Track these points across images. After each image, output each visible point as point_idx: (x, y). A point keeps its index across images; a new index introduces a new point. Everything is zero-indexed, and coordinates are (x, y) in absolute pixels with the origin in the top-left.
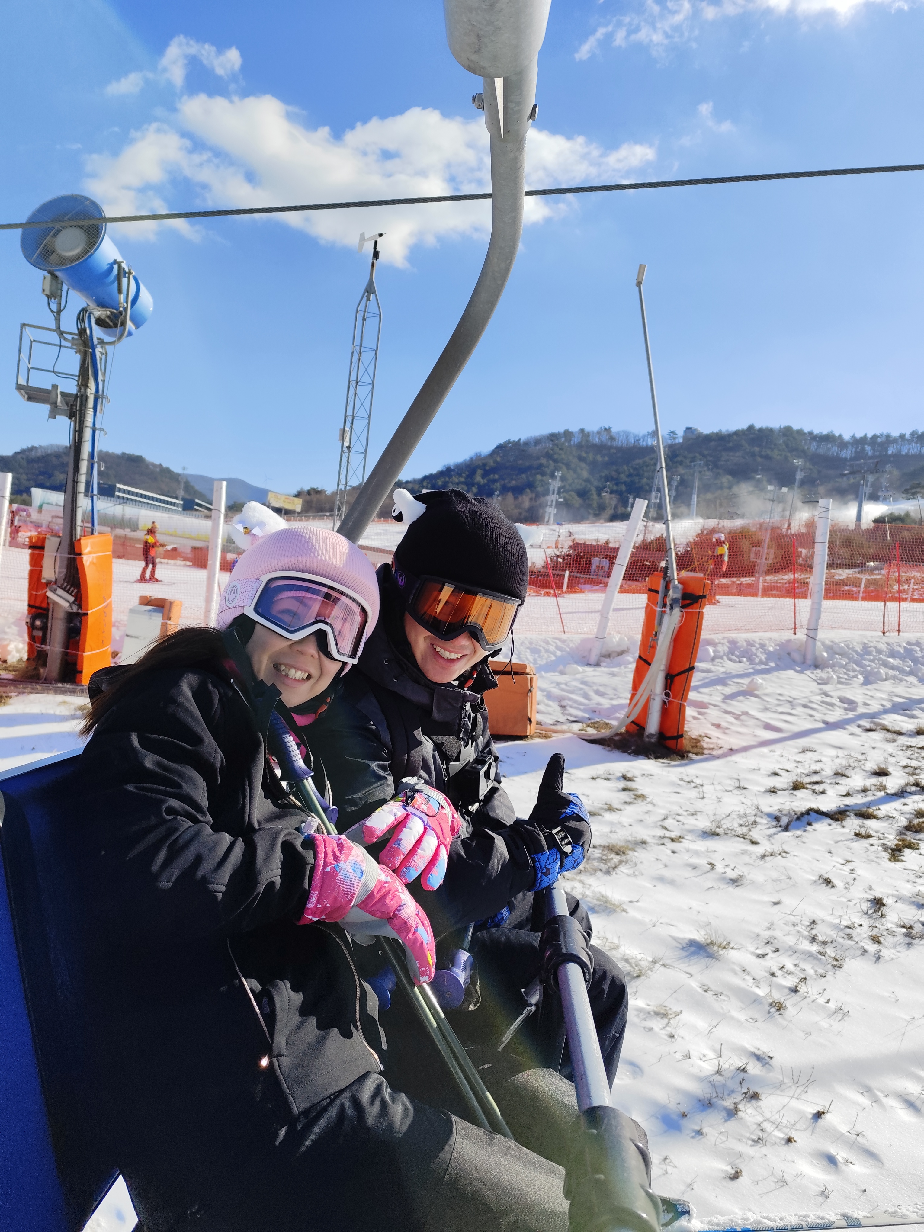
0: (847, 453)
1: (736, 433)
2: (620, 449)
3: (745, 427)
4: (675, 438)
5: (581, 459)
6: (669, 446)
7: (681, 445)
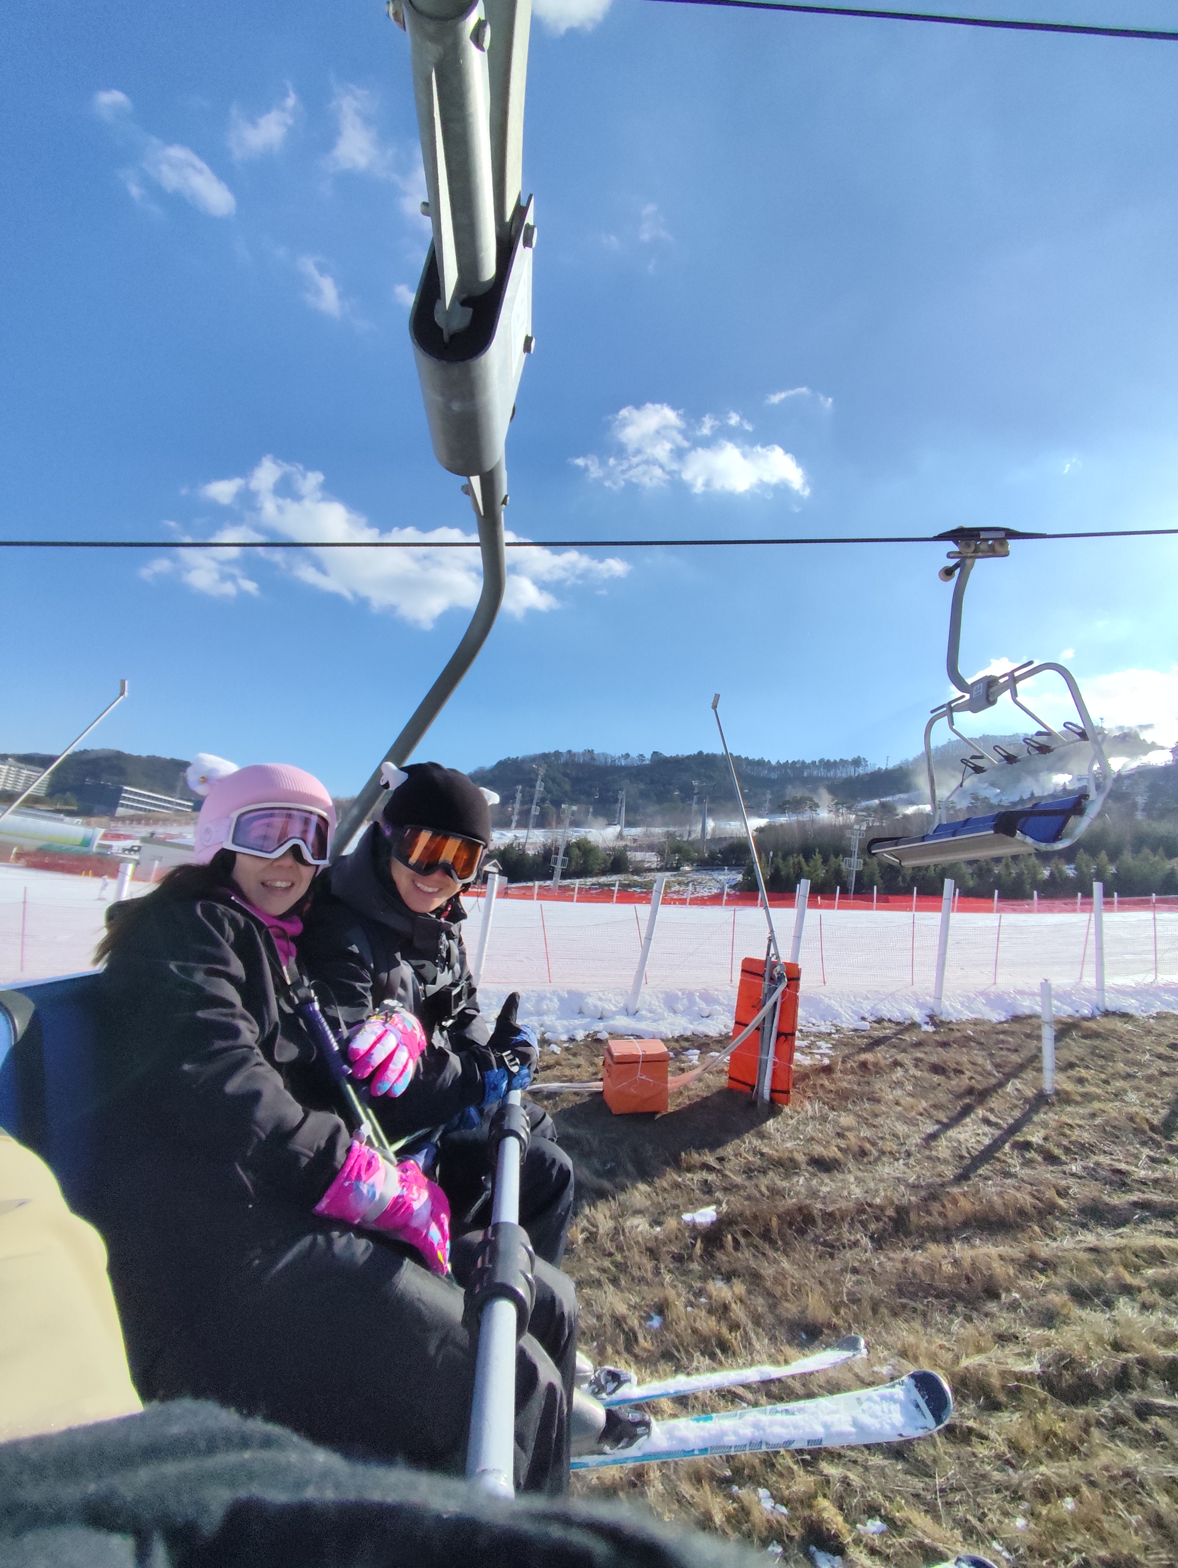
0: (774, 776)
1: (688, 757)
2: (597, 767)
3: (696, 753)
4: (643, 760)
5: (566, 775)
6: (638, 767)
7: (646, 766)
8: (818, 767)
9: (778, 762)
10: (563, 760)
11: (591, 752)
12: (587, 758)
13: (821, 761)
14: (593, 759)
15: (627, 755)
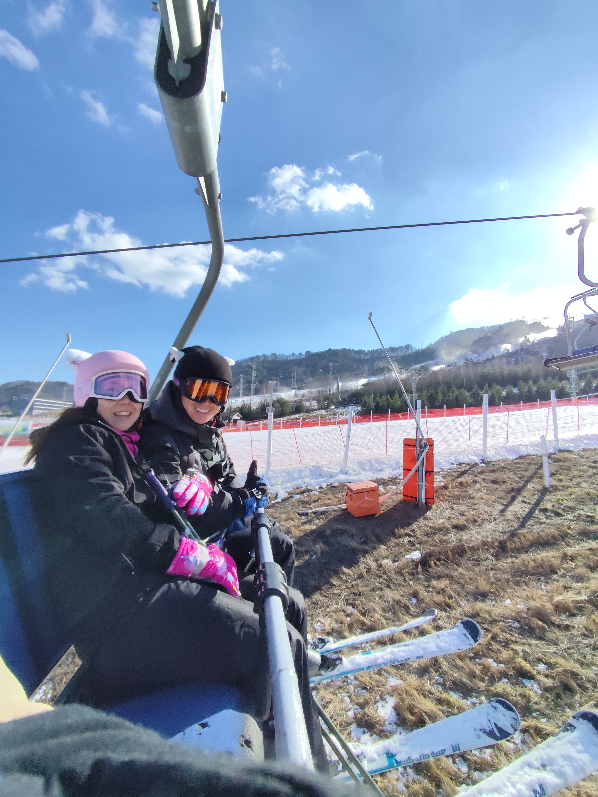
0: (367, 358)
1: (324, 352)
2: (279, 362)
3: (328, 349)
4: (301, 356)
5: (264, 367)
6: (299, 359)
7: (303, 358)
8: (389, 351)
9: (369, 350)
10: (261, 359)
11: (275, 354)
12: (274, 358)
13: (390, 348)
14: (276, 358)
15: (293, 354)
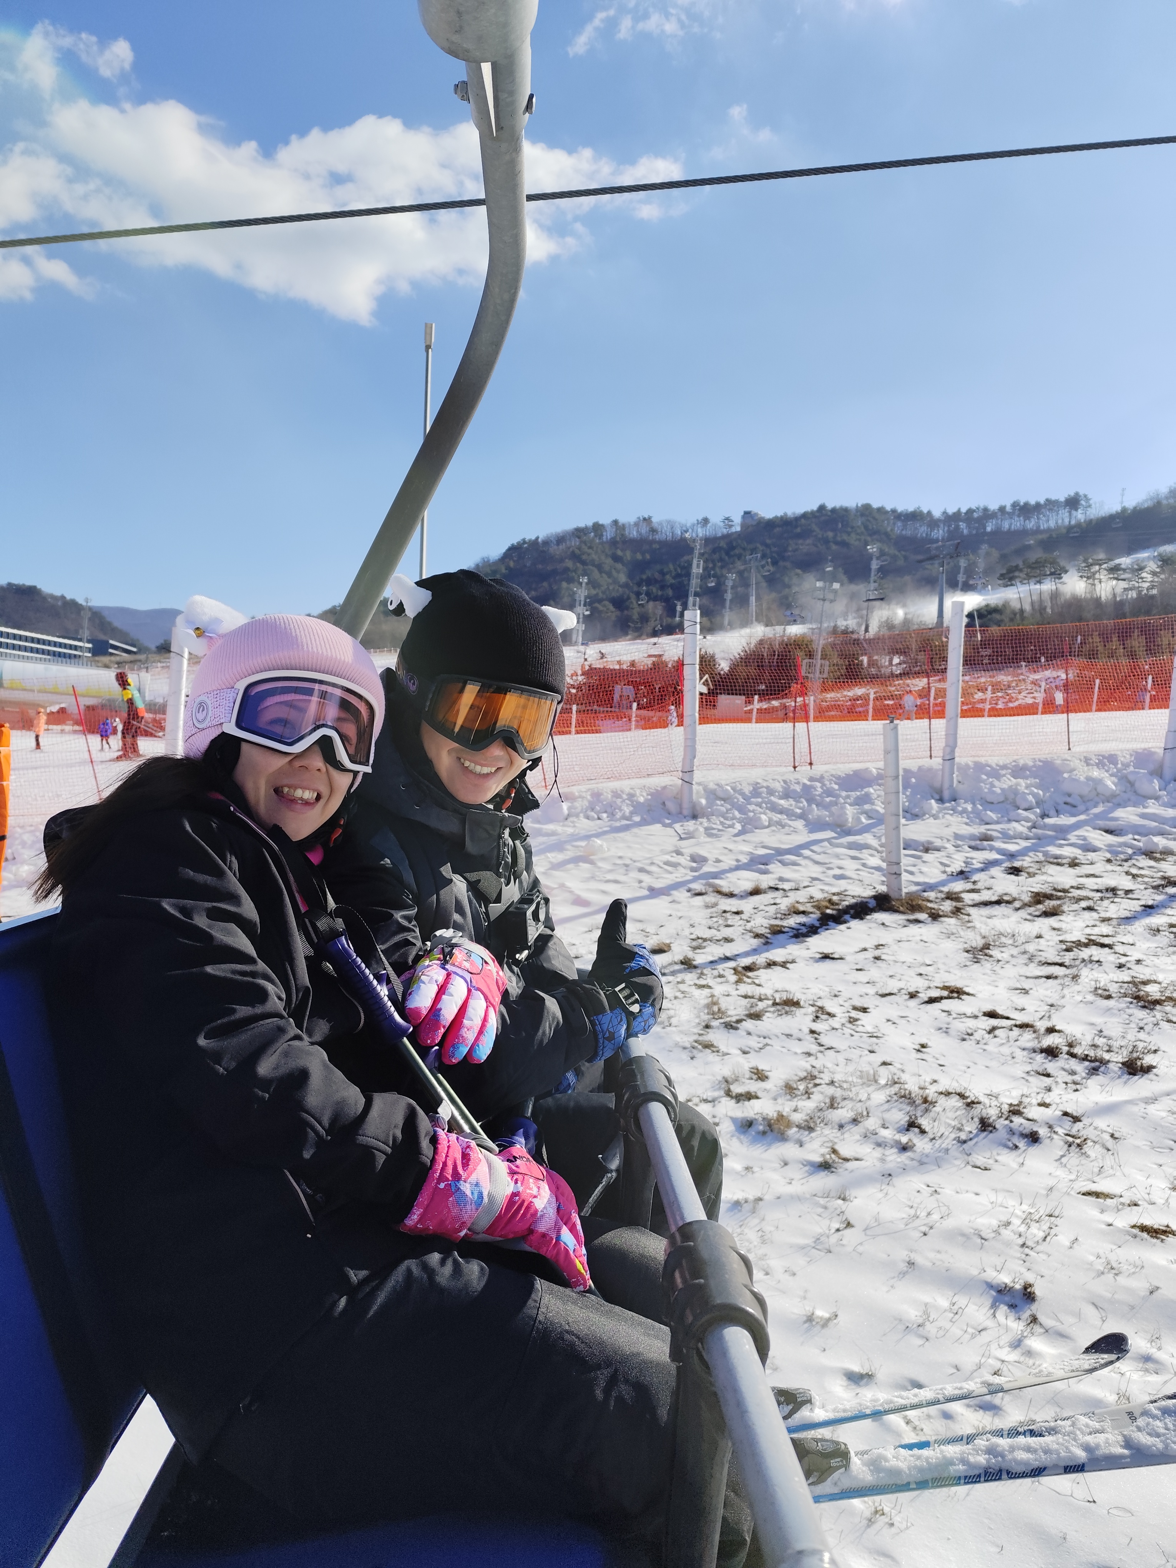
0: (939, 533)
1: (805, 516)
2: (664, 544)
3: (815, 508)
4: (730, 526)
5: (616, 559)
6: (724, 537)
7: (739, 535)
8: (1011, 515)
9: (945, 513)
10: (609, 534)
11: (647, 520)
12: (644, 530)
13: (1015, 505)
14: (653, 531)
15: (706, 521)
